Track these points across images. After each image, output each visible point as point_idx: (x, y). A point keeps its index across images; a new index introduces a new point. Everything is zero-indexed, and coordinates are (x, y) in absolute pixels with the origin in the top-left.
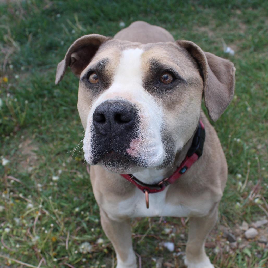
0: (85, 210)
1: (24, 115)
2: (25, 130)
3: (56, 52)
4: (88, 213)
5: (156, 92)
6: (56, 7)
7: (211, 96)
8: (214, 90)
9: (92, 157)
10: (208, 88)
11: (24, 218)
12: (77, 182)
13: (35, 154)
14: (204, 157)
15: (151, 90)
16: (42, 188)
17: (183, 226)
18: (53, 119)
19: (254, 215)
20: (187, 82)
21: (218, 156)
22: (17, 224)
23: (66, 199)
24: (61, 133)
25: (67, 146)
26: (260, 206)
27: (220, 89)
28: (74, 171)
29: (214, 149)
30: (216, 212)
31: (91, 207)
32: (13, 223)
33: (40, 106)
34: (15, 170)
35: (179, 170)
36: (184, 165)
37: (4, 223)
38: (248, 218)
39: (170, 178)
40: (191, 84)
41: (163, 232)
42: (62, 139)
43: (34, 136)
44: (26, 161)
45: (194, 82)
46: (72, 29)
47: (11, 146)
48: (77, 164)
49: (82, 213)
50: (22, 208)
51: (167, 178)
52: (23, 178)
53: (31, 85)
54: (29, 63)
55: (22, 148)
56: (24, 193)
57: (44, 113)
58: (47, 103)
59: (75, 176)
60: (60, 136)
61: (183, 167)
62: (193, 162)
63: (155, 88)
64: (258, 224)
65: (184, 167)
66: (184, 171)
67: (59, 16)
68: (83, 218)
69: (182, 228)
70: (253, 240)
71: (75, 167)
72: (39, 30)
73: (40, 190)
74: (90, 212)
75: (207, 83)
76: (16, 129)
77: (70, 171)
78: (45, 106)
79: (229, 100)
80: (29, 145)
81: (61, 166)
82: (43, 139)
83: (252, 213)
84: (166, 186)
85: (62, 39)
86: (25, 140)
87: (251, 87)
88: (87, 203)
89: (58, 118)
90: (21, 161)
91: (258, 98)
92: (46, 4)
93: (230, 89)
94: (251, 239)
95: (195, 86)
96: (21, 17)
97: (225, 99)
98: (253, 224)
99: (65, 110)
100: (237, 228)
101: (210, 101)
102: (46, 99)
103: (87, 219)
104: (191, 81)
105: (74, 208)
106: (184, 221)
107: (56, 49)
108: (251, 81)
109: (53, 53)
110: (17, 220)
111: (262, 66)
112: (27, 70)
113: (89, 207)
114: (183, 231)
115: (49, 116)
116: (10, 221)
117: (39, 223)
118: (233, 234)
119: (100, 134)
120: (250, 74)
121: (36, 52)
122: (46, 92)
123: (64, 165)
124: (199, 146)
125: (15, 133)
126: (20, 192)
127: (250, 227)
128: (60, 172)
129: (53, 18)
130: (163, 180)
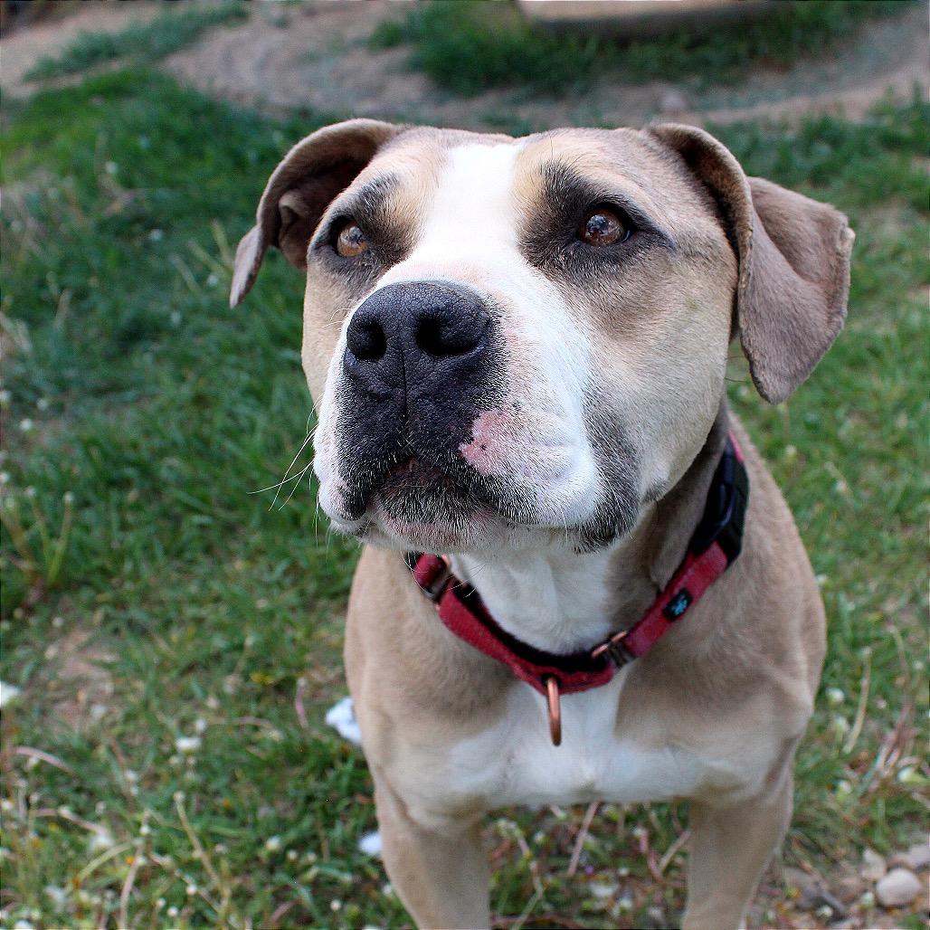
0: (300, 845)
1: (59, 546)
2: (67, 600)
3: (156, 347)
4: (311, 857)
5: (564, 272)
6: (147, 208)
7: (764, 314)
8: (773, 297)
9: (343, 484)
10: (753, 286)
11: (79, 886)
12: (263, 756)
13: (104, 674)
14: (748, 560)
15: (547, 262)
16: (139, 784)
17: (654, 880)
18: (161, 559)
19: (900, 828)
20: (675, 246)
21: (793, 565)
22: (58, 910)
23: (231, 814)
24: (194, 601)
25: (219, 642)
26: (917, 796)
27: (795, 293)
28: (250, 720)
29: (777, 540)
30: (786, 784)
31: (322, 833)
32: (45, 904)
33: (114, 517)
34: (37, 731)
35: (663, 605)
36: (681, 584)
37: (10, 907)
38: (879, 839)
39: (632, 630)
40: (690, 255)
41: (587, 905)
42: (199, 621)
43: (98, 616)
44: (76, 701)
45: (703, 252)
46: (208, 271)
47: (20, 653)
48: (259, 698)
49: (292, 855)
50: (71, 853)
51: (621, 630)
52: (68, 753)
53: (78, 453)
54: (63, 386)
55: (56, 659)
56: (76, 805)
57: (130, 538)
58: (137, 507)
59: (257, 736)
60: (191, 611)
61: (676, 591)
62: (710, 576)
63: (561, 258)
64: (917, 855)
65: (683, 591)
66: (679, 608)
67: (156, 235)
68: (295, 873)
69: (650, 888)
70: (908, 911)
71: (253, 707)
72: (93, 282)
73: (134, 791)
74: (318, 851)
75: (746, 266)
76: (33, 596)
77: (237, 721)
78: (130, 518)
79: (829, 333)
80: (82, 649)
81: (200, 706)
82: (131, 624)
83: (891, 820)
84: (619, 665)
85: (175, 307)
86: (65, 631)
87: (839, 424)
88: (307, 823)
89: (179, 553)
90: (56, 701)
91: (865, 456)
92: (112, 199)
93: (832, 300)
94: (900, 907)
95: (704, 264)
96: (28, 243)
97: (813, 329)
98: (900, 857)
99: (202, 527)
100: (844, 874)
101: (758, 329)
102: (132, 496)
103: (311, 874)
104: (689, 246)
105: (260, 843)
106: (658, 863)
107: (155, 339)
108: (837, 405)
109: (146, 351)
110: (57, 895)
111: (867, 355)
112: (58, 409)
113: (315, 837)
114: (657, 897)
115: (147, 548)
116: (32, 898)
117: (138, 897)
118: (833, 893)
119: (367, 398)
120: (828, 380)
121: (85, 350)
122: (130, 472)
123: (212, 703)
124: (729, 514)
125: (30, 610)
126: (63, 802)
127: (889, 869)
128: (200, 725)
129: (138, 243)
130: (608, 640)
